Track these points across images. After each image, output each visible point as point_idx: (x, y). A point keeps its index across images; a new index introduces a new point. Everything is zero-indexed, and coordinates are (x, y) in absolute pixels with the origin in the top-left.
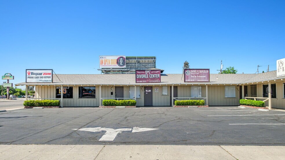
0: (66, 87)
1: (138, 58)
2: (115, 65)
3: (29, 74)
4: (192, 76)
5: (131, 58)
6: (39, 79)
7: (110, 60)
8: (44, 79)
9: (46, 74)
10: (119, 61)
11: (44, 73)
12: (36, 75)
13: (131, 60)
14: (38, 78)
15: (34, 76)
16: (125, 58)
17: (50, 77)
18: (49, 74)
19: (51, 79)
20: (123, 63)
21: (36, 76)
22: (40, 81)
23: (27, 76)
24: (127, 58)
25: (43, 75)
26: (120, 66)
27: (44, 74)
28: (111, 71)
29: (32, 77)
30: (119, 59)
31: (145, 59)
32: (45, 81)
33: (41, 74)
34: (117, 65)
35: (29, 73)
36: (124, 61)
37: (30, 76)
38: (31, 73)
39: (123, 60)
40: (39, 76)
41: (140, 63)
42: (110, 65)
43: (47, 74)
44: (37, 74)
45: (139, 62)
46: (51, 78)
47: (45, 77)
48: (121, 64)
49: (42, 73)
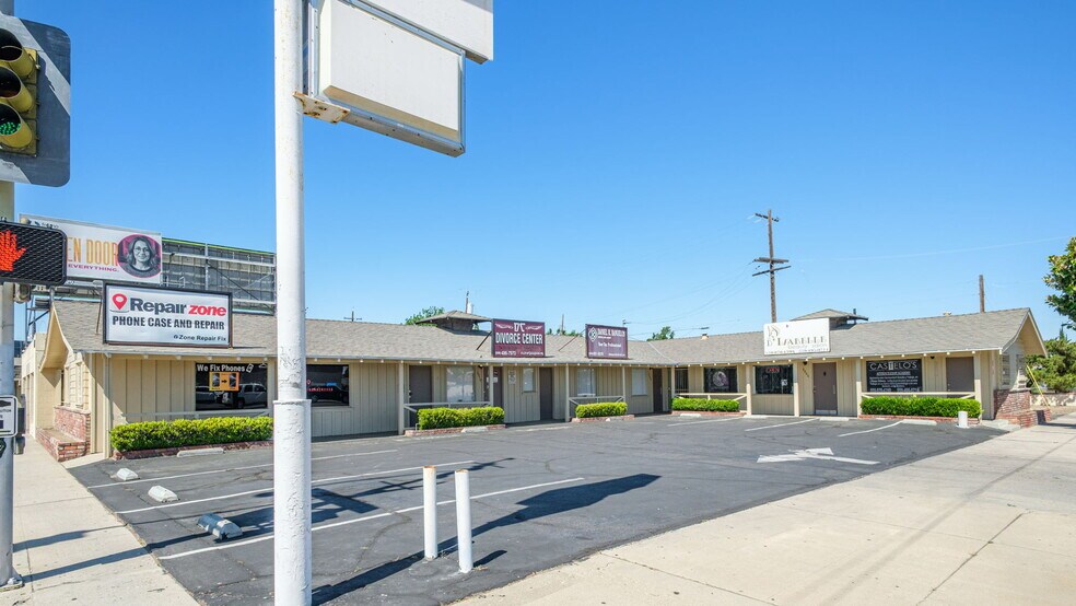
0: (241, 365)
1: (212, 251)
2: (110, 266)
3: (120, 305)
4: (600, 345)
5: (182, 247)
6: (173, 329)
7: (83, 243)
8: (193, 332)
9: (202, 310)
10: (132, 252)
11: (195, 307)
12: (157, 313)
13: (181, 255)
14: (166, 323)
15: (146, 315)
16: (157, 245)
17: (221, 324)
18: (217, 311)
19: (224, 333)
20: (147, 263)
21: (155, 317)
22: (176, 337)
23: (110, 315)
24: (169, 245)
25: (191, 312)
26: (136, 275)
27: (195, 309)
28: (79, 291)
29: (137, 321)
30: (128, 243)
31: (240, 259)
32: (198, 338)
33: (179, 309)
34: (119, 267)
35: (120, 299)
36: (151, 256)
37: (127, 315)
38: (129, 302)
39: (149, 250)
40: (172, 316)
41: (221, 272)
42: (84, 263)
43: (207, 311)
44: (157, 308)
45: (214, 267)
46: (226, 327)
47: (197, 323)
48: (138, 266)
49: (183, 307)
